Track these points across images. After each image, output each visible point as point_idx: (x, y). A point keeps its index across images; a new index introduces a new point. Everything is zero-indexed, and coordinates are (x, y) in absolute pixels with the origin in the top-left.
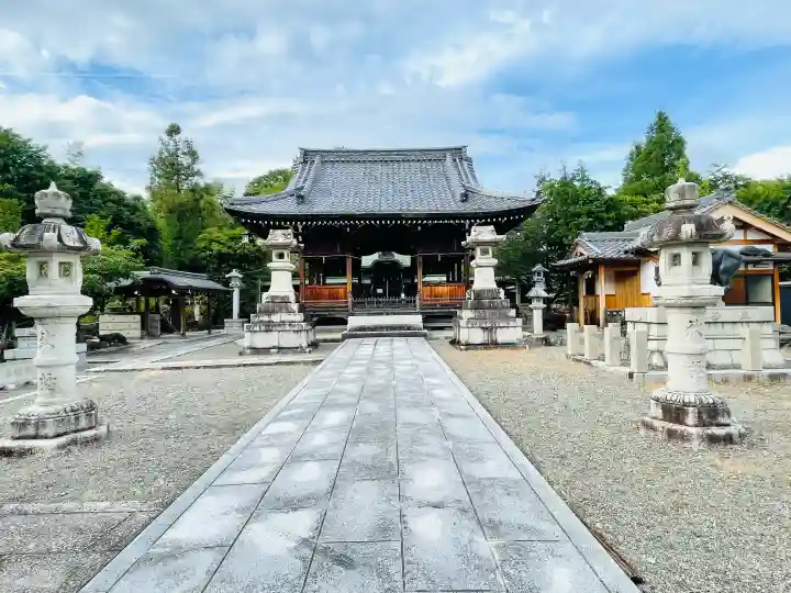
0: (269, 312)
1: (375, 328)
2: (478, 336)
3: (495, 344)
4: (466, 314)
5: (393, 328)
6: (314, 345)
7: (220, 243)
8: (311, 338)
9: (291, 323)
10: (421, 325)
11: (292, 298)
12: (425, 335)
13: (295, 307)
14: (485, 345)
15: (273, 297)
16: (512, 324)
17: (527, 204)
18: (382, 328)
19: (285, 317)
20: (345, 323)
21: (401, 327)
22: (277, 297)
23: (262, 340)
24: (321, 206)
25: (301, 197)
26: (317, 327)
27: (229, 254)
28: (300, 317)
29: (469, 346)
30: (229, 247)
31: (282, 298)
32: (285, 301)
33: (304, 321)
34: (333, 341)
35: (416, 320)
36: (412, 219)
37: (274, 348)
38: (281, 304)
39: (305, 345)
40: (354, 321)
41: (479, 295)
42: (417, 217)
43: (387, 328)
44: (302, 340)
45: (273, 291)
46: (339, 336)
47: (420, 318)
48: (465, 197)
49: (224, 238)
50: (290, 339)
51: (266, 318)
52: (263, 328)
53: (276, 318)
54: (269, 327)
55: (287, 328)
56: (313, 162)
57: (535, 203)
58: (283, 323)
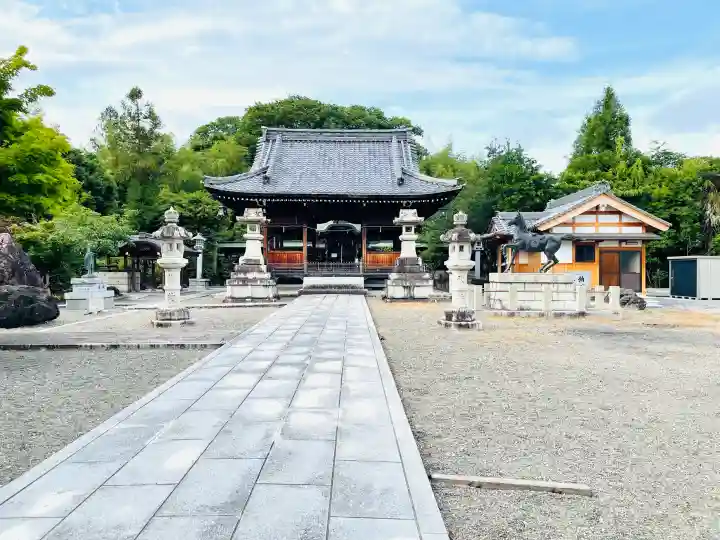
0: (245, 272)
1: (325, 287)
2: (400, 292)
3: (413, 299)
4: (393, 276)
5: (339, 287)
6: (278, 297)
8: (276, 291)
9: (262, 280)
10: (363, 286)
11: (262, 261)
12: (365, 294)
13: (264, 267)
14: (404, 299)
15: (247, 260)
16: (425, 284)
18: (331, 287)
19: (257, 275)
20: (301, 282)
21: (346, 287)
22: (250, 260)
24: (284, 186)
25: (266, 178)
26: (279, 286)
27: (190, 218)
28: (268, 275)
29: (393, 299)
30: (191, 211)
31: (255, 261)
32: (256, 263)
33: (271, 278)
34: (291, 296)
35: (359, 281)
36: (357, 199)
37: (248, 298)
38: (253, 265)
39: (271, 296)
40: (308, 281)
41: (403, 262)
42: (361, 198)
43: (335, 286)
44: (270, 292)
45: (247, 255)
46: (296, 293)
47: (362, 279)
48: (401, 182)
49: (184, 202)
50: (260, 292)
51: (242, 276)
52: (241, 283)
53: (250, 276)
54: (245, 282)
55: (259, 283)
56: (274, 141)
57: (455, 189)
58: (255, 280)
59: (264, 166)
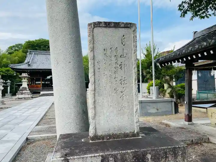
0: (22, 91)
8: (32, 96)
9: (27, 93)
11: (27, 88)
13: (28, 89)
15: (23, 87)
18: (48, 94)
19: (26, 91)
20: (40, 93)
22: (24, 87)
23: (20, 96)
24: (34, 67)
25: (29, 65)
26: (33, 94)
28: (29, 91)
32: (26, 88)
37: (23, 98)
38: (25, 89)
39: (30, 97)
40: (42, 93)
43: (50, 94)
44: (30, 96)
45: (23, 86)
46: (38, 96)
49: (4, 71)
50: (27, 96)
51: (21, 92)
53: (24, 92)
54: (22, 94)
55: (26, 94)
56: (32, 54)
58: (25, 93)
59: (29, 61)
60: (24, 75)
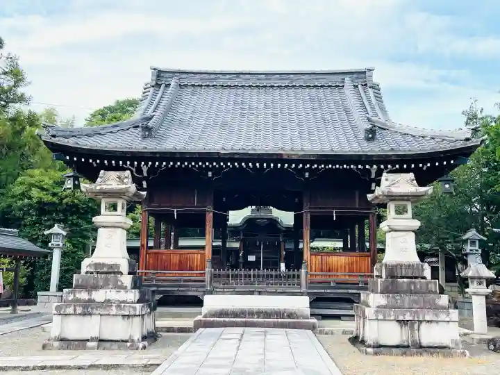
0: (90, 287)
1: (242, 313)
2: (392, 333)
3: (420, 348)
4: (374, 300)
5: (267, 314)
6: (151, 337)
7: (43, 189)
9: (120, 304)
10: (308, 311)
11: (125, 268)
12: (313, 328)
13: (127, 280)
14: (403, 348)
15: (96, 265)
16: (443, 317)
17: (459, 145)
18: (251, 313)
19: (112, 295)
20: (198, 302)
21: (279, 314)
22: (104, 265)
23: (76, 327)
24: (175, 141)
25: (147, 129)
26: (159, 309)
27: (53, 204)
28: (133, 295)
29: (379, 348)
30: (54, 195)
31: (111, 266)
32: (114, 271)
33: (139, 302)
34: (182, 330)
35: (300, 304)
36: (297, 162)
37: (92, 339)
38: (107, 275)
39: (137, 336)
40: (212, 302)
41: (393, 273)
42: (304, 160)
43: (260, 313)
44: (134, 329)
45: (100, 257)
47: (305, 301)
48: (371, 134)
49: (48, 183)
50: (117, 328)
51: (84, 295)
52: (79, 310)
53: (99, 296)
54: (87, 309)
55: (114, 310)
56: (168, 86)
57: (469, 144)
58: (108, 303)
60: (110, 180)
